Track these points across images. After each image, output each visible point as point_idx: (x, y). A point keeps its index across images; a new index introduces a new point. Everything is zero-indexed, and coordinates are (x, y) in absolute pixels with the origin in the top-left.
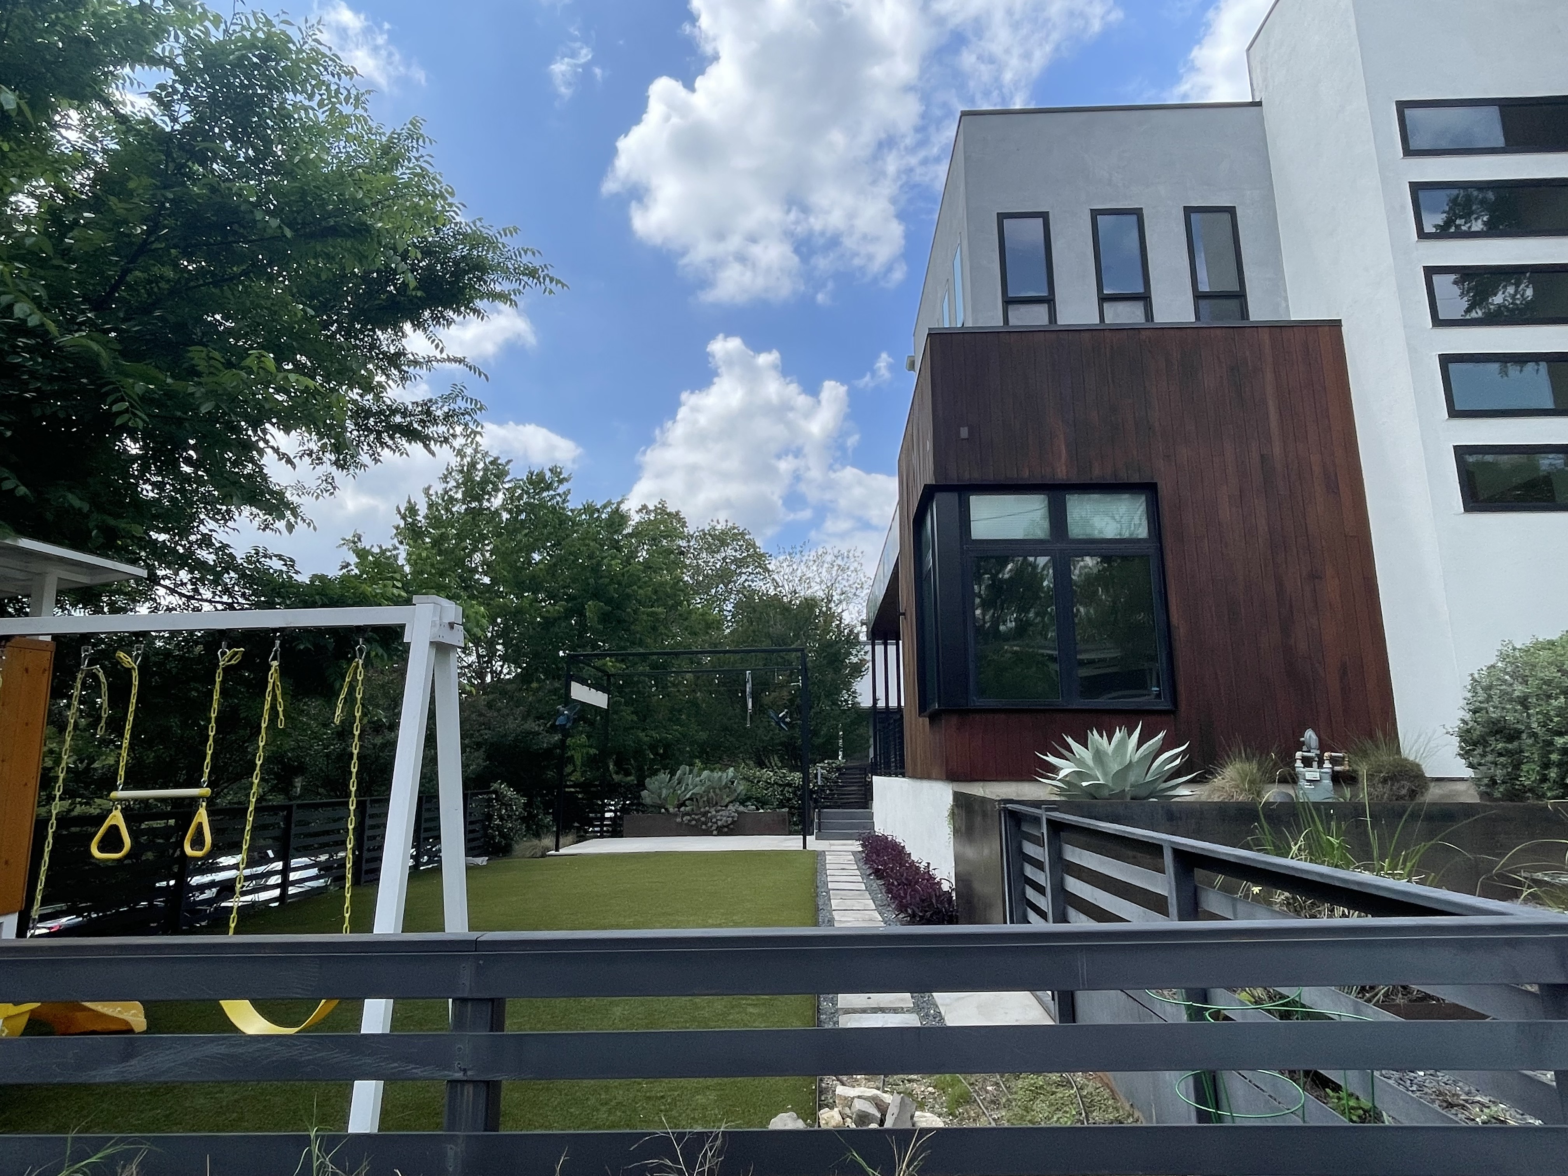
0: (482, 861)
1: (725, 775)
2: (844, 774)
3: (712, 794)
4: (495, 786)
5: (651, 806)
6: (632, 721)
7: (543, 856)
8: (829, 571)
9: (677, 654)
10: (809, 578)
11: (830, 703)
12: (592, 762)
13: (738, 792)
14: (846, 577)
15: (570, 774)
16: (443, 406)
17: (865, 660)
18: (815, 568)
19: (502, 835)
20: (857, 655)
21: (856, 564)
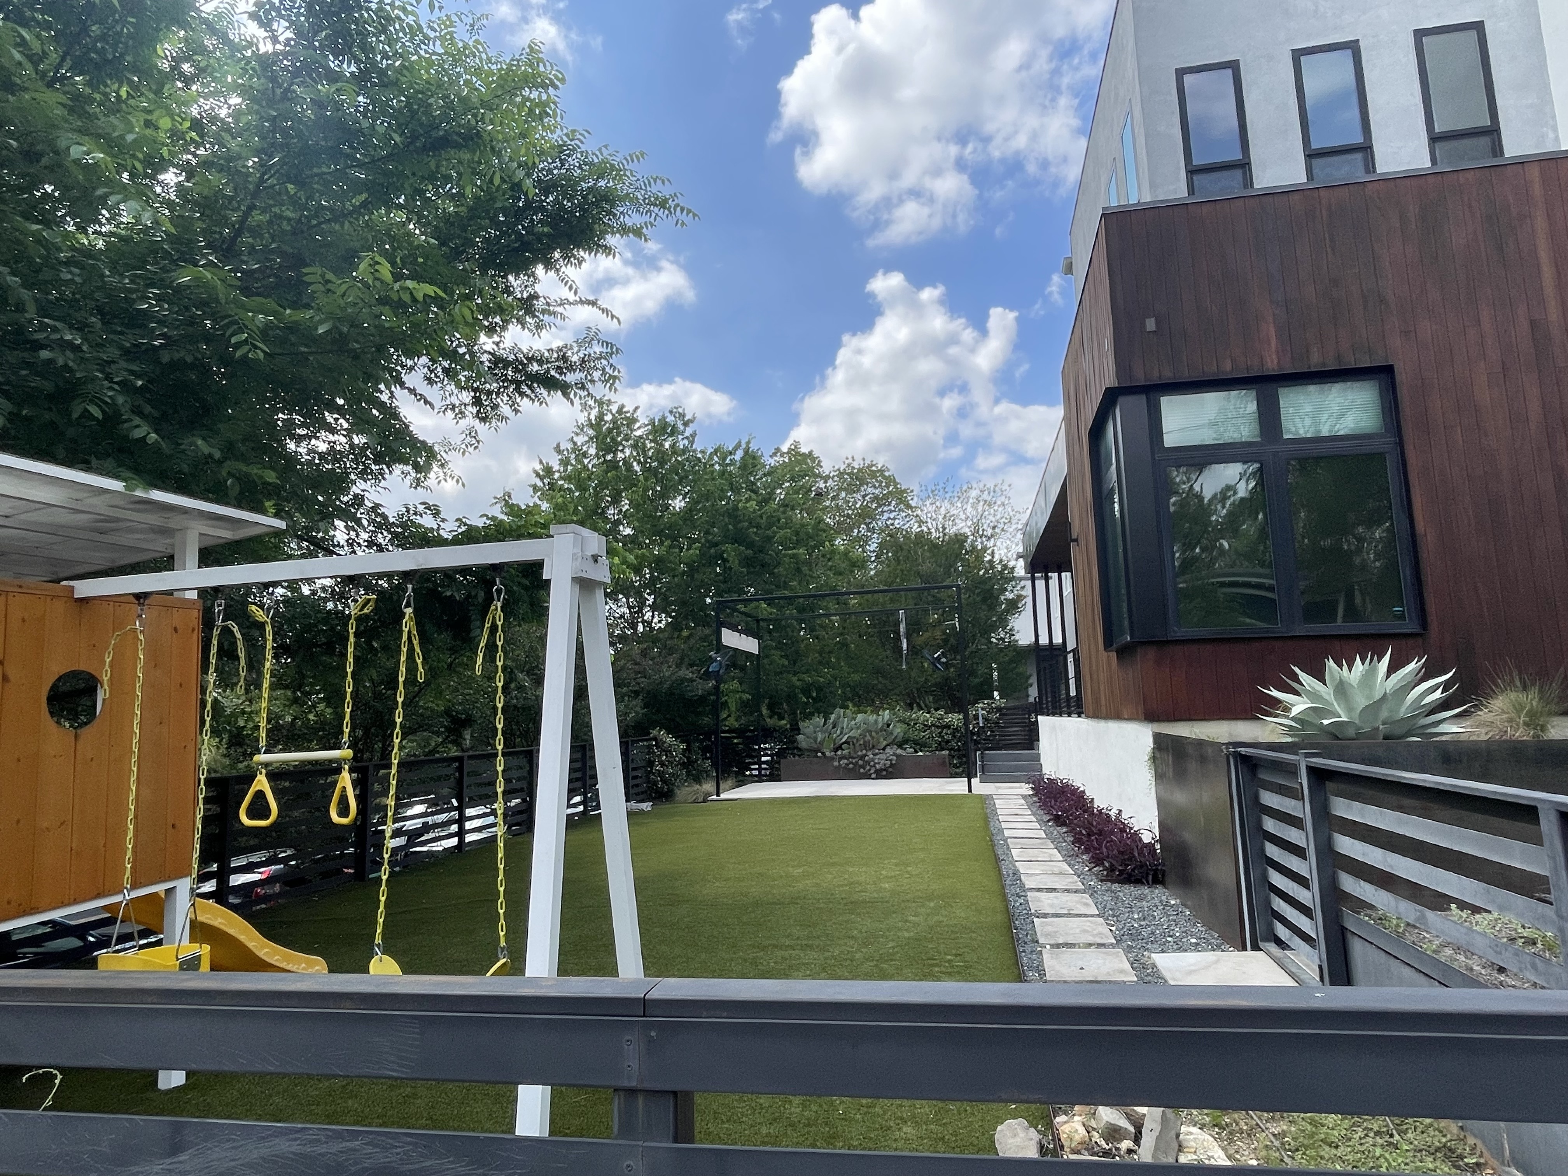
0: (646, 806)
1: (880, 718)
3: (868, 737)
4: (654, 733)
5: (808, 750)
6: (783, 665)
7: (705, 801)
8: (974, 507)
9: (823, 596)
10: (953, 515)
11: (986, 641)
12: (748, 707)
13: (895, 734)
14: (992, 511)
15: (726, 719)
16: (579, 351)
17: (1021, 596)
19: (664, 781)
20: (1012, 591)
21: (1003, 499)
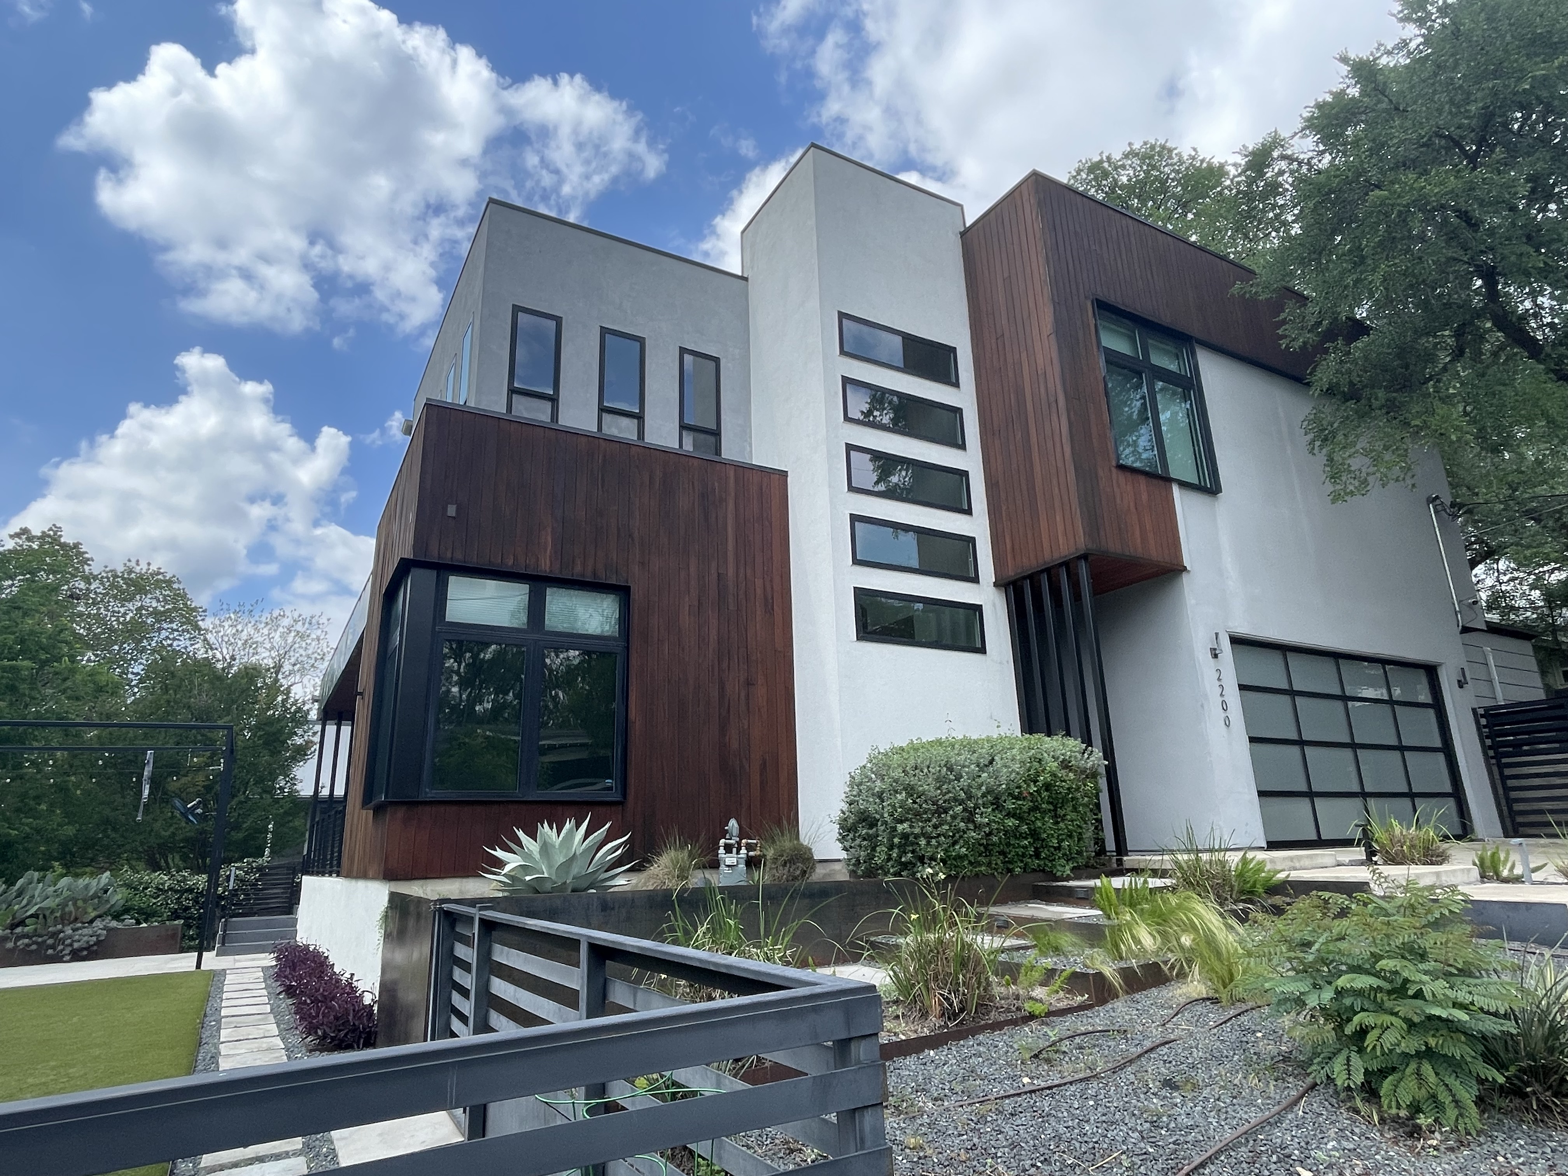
1: (94, 883)
2: (266, 874)
3: (70, 907)
8: (283, 636)
9: (44, 726)
10: (256, 642)
11: (260, 790)
13: (112, 902)
17: (312, 742)
18: (266, 631)
20: (301, 736)
